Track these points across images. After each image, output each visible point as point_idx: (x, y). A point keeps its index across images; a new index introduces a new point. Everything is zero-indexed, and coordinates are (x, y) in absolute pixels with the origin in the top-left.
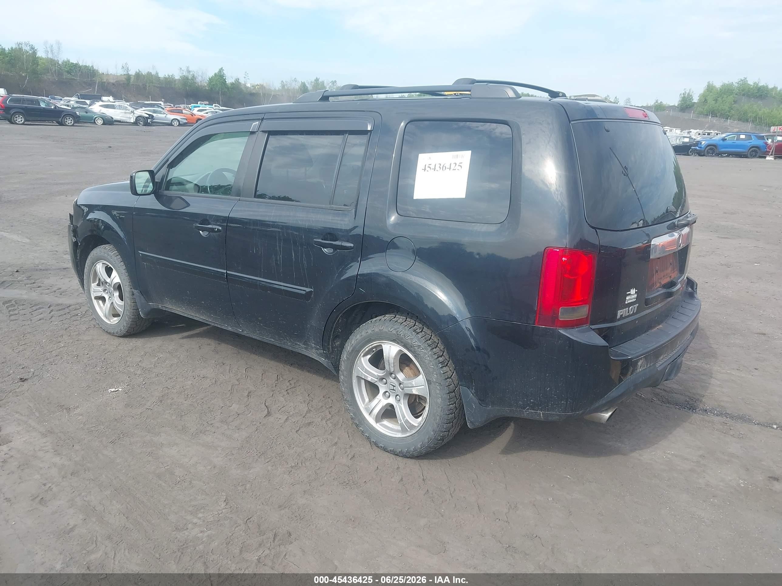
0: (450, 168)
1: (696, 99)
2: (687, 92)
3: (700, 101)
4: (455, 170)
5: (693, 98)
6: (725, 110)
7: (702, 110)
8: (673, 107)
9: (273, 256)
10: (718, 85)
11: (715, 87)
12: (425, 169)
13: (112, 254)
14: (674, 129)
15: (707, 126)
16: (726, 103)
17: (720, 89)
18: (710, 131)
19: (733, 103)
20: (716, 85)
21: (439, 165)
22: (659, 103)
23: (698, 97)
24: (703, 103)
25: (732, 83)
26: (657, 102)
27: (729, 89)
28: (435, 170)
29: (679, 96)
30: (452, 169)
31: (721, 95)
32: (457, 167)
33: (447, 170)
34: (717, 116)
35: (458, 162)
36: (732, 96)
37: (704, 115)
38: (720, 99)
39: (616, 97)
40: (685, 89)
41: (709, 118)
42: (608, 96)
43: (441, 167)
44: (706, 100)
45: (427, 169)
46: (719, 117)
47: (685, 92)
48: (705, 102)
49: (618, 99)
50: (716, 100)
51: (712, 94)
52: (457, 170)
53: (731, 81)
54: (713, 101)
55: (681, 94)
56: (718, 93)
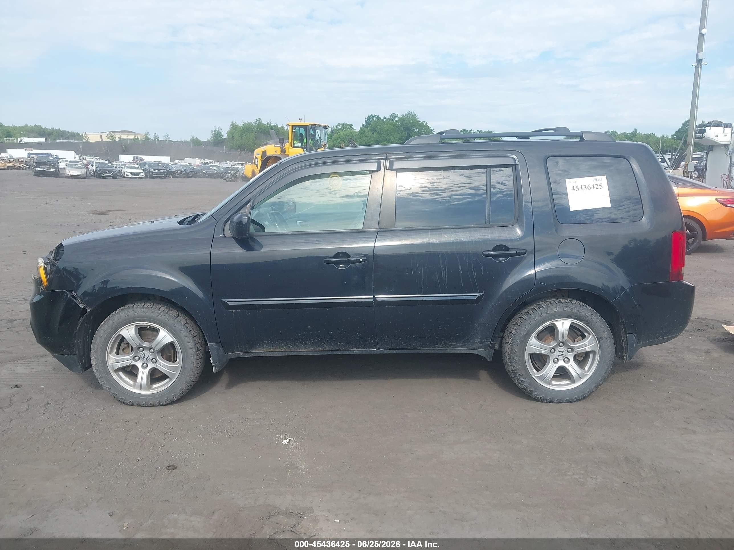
0: (594, 188)
1: (225, 136)
2: (217, 129)
3: (229, 137)
4: (598, 188)
5: (223, 135)
6: (250, 145)
7: (232, 145)
8: (208, 142)
9: (436, 273)
10: (240, 124)
11: (238, 125)
12: (574, 190)
13: (160, 311)
14: (213, 161)
15: (239, 158)
16: (249, 139)
17: (243, 128)
18: (243, 162)
19: (255, 139)
20: (238, 124)
21: (585, 186)
22: (195, 138)
23: (227, 134)
24: (232, 139)
25: (251, 122)
26: (193, 137)
27: (249, 128)
28: (582, 190)
29: (211, 133)
30: (595, 188)
31: (244, 133)
32: (599, 187)
33: (592, 189)
34: (245, 150)
35: (598, 183)
36: (253, 133)
37: (234, 149)
38: (244, 136)
39: (155, 133)
40: (214, 127)
41: (239, 152)
42: (148, 132)
43: (587, 187)
44: (233, 136)
45: (576, 189)
46: (247, 151)
47: (215, 129)
48: (233, 138)
49: (158, 135)
50: (241, 137)
51: (237, 131)
52: (599, 189)
53: (249, 122)
54: (239, 138)
55: (212, 131)
56: (241, 131)
